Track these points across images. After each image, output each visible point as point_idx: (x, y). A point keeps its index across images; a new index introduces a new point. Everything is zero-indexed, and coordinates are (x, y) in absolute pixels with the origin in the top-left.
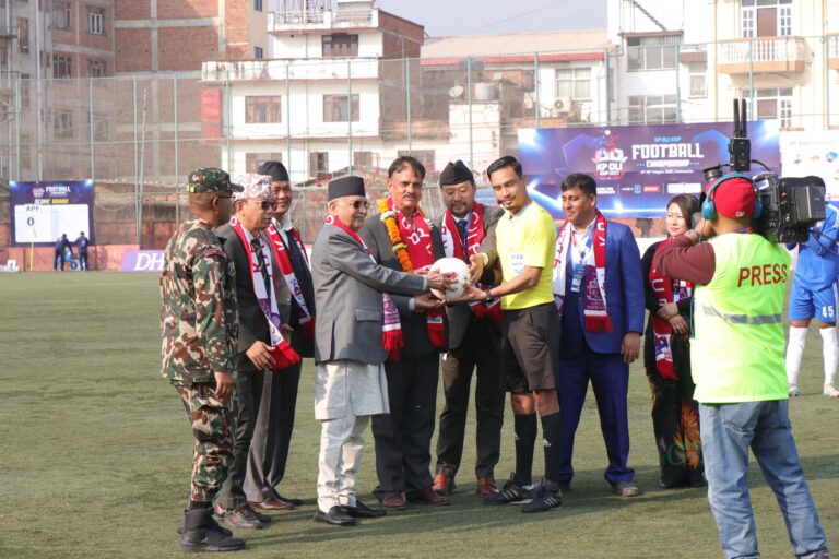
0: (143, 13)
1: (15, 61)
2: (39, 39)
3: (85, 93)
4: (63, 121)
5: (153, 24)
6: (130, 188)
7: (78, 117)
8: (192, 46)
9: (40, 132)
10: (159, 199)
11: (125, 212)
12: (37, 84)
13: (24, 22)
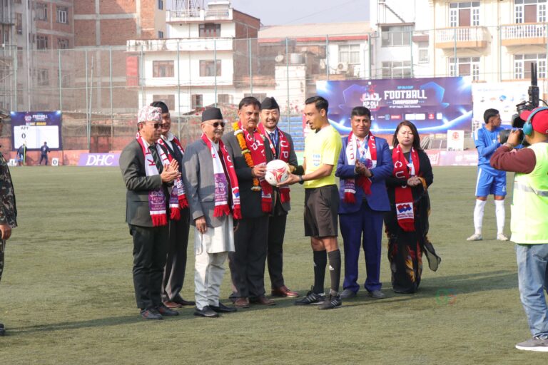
0: (92, 11)
1: (14, 38)
2: (28, 25)
3: (56, 58)
4: (43, 76)
5: (97, 17)
6: (83, 116)
7: (52, 73)
8: (120, 30)
9: (29, 82)
10: (101, 123)
11: (81, 130)
12: (27, 54)
13: (19, 16)
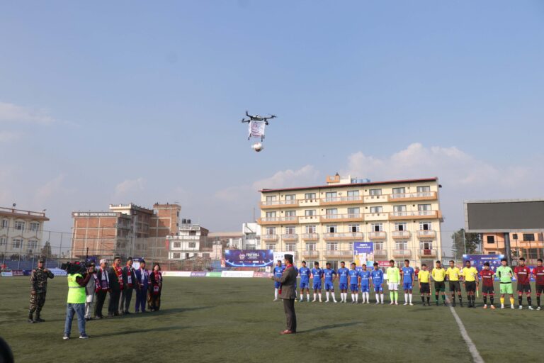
0: (155, 226)
1: (130, 234)
2: (135, 230)
3: (143, 241)
4: (138, 246)
5: (157, 228)
6: (150, 259)
7: (141, 245)
8: (165, 232)
9: (134, 248)
10: (156, 262)
11: (150, 264)
12: (134, 239)
13: (132, 227)
